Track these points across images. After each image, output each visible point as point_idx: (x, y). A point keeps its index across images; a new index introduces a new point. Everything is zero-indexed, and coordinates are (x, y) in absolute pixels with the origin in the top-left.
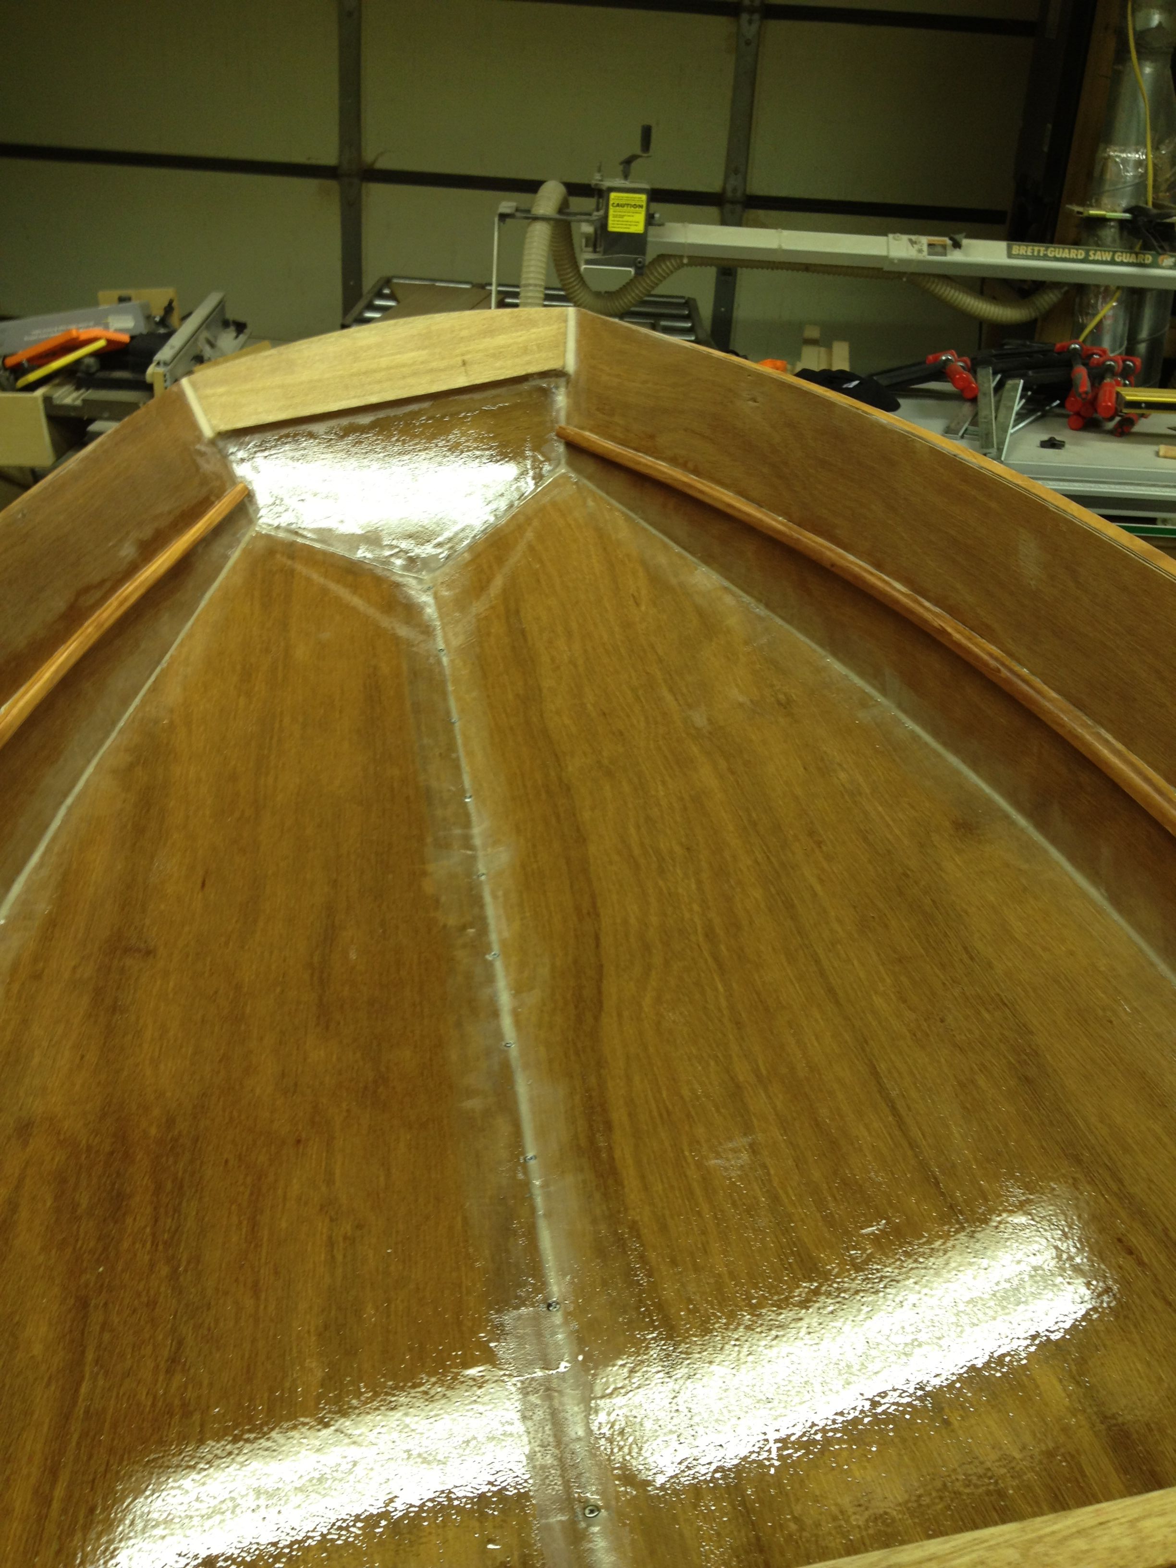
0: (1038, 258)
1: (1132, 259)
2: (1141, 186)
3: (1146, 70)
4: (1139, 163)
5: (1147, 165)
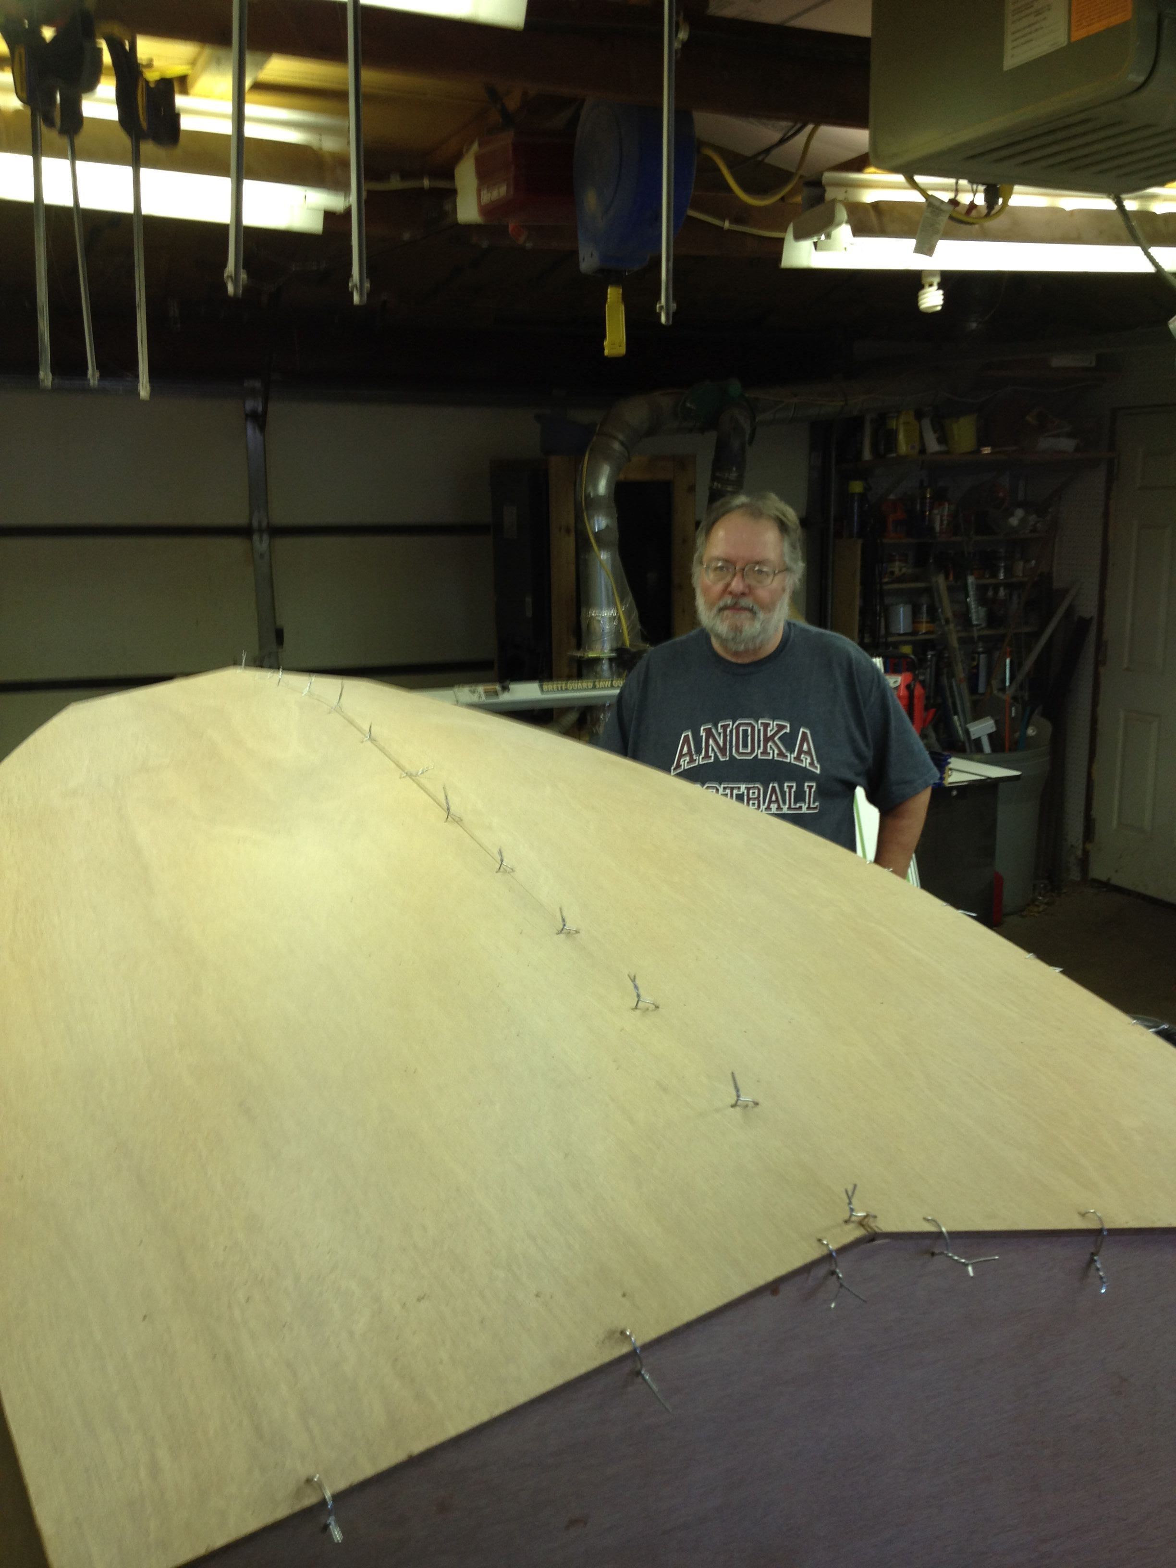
0: (561, 691)
2: (618, 634)
3: (604, 556)
4: (612, 618)
5: (619, 618)
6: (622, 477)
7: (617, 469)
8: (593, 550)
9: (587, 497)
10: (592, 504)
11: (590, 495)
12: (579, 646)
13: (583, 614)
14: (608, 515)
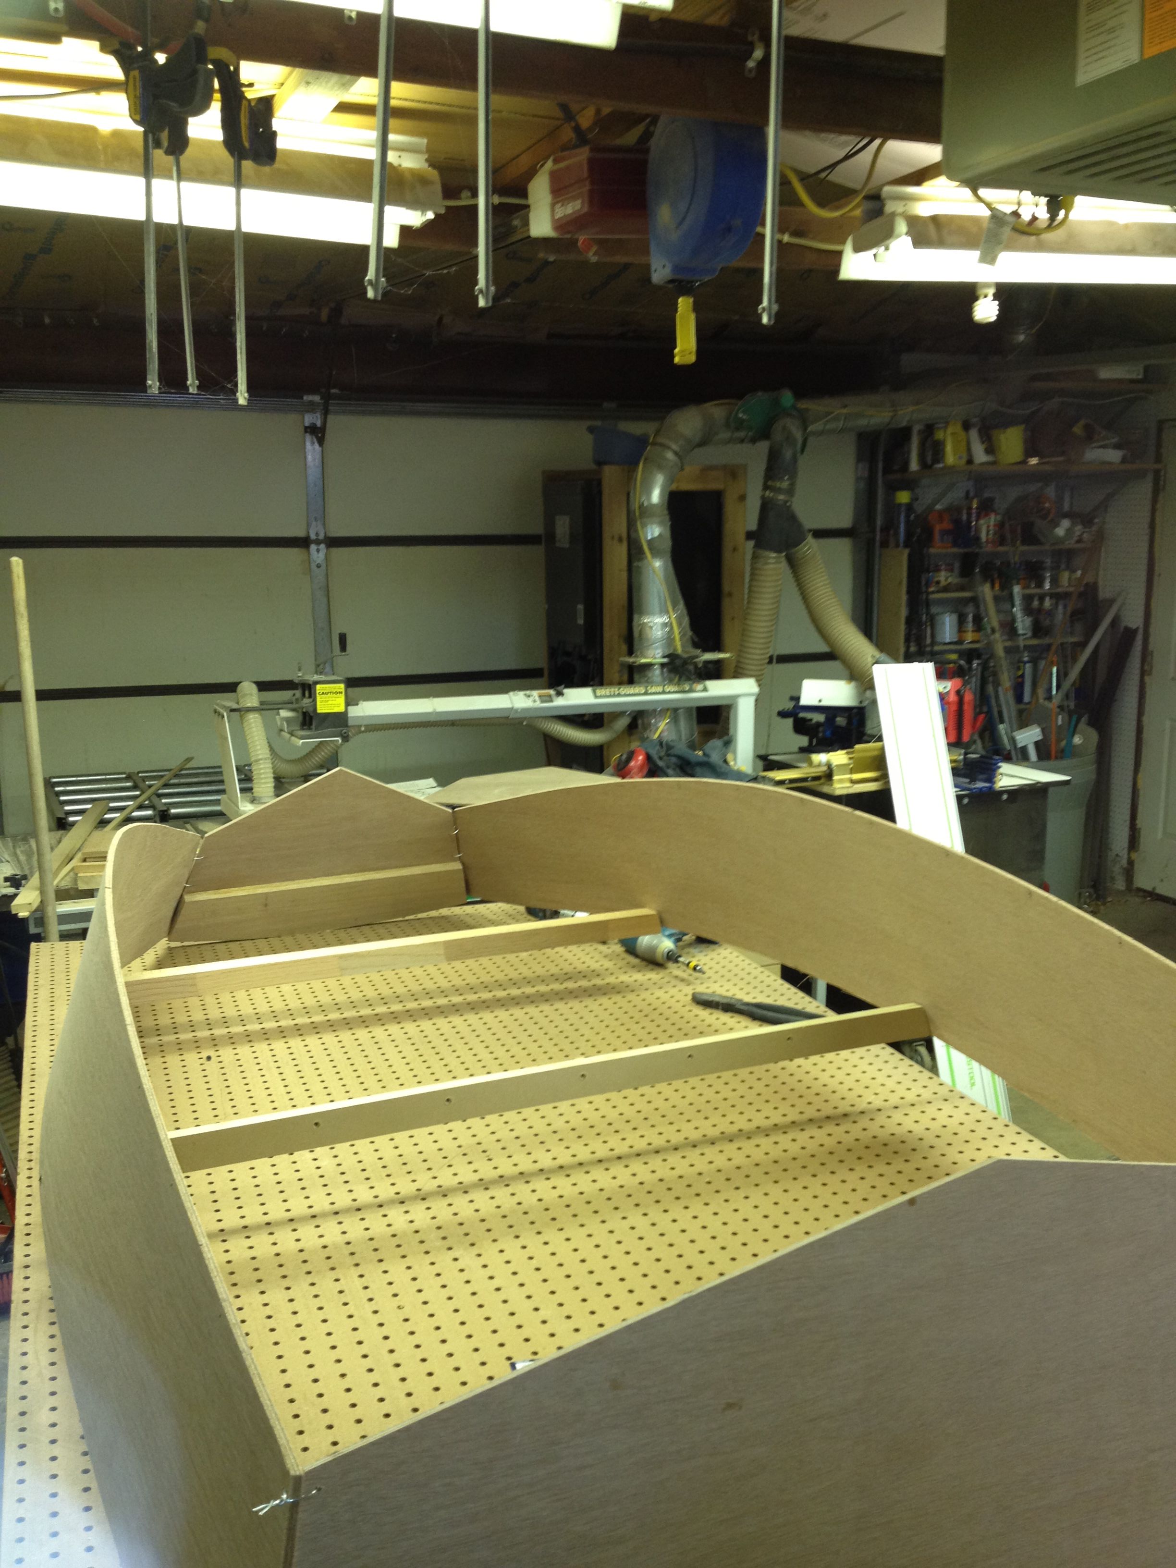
0: (614, 696)
1: (675, 688)
2: (669, 639)
3: (657, 564)
4: (665, 625)
5: (671, 624)
6: (674, 487)
7: (671, 479)
8: (646, 558)
9: (641, 506)
10: (646, 512)
11: (643, 504)
12: (631, 652)
13: (635, 623)
14: (661, 523)
